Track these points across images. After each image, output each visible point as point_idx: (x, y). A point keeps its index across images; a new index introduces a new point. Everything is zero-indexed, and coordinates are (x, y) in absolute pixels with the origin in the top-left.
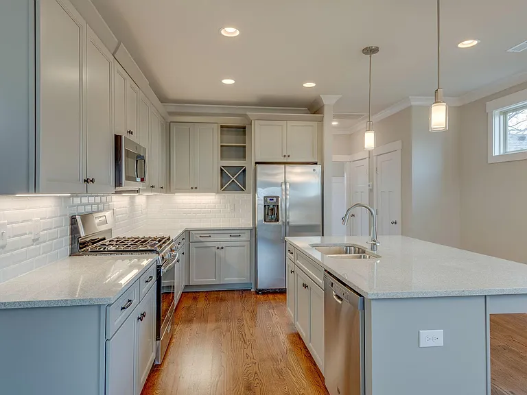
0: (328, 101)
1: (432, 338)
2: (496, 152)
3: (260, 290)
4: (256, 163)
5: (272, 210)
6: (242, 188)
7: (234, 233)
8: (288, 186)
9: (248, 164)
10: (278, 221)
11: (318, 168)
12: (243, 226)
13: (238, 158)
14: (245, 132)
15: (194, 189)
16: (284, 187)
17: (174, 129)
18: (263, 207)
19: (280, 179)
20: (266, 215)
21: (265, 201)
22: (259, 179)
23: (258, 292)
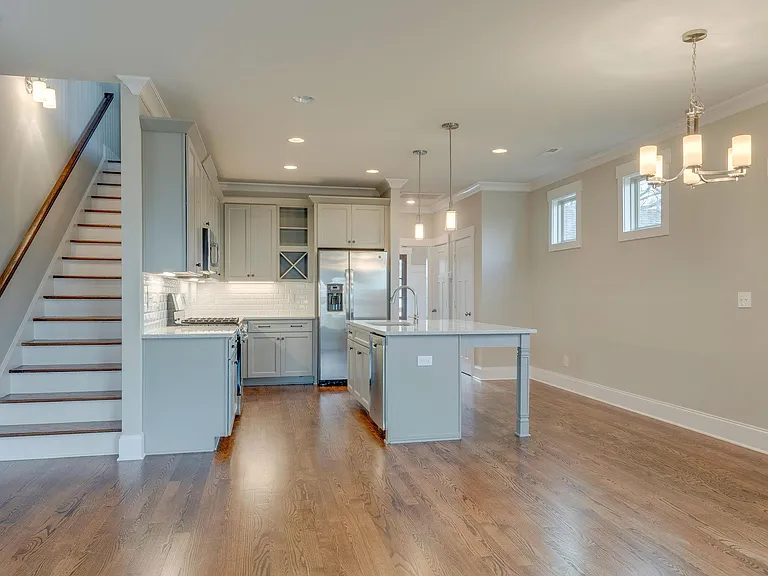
0: (395, 185)
1: (425, 360)
2: (554, 241)
3: (323, 382)
4: (319, 249)
5: (336, 298)
6: (304, 275)
7: (296, 323)
8: (352, 274)
9: (310, 250)
10: (341, 310)
11: (384, 255)
12: (304, 316)
13: (298, 243)
14: (306, 213)
15: (251, 276)
16: (347, 275)
17: (229, 211)
18: (326, 296)
19: (344, 267)
20: (330, 304)
21: (329, 289)
22: (321, 267)
23: (320, 383)
